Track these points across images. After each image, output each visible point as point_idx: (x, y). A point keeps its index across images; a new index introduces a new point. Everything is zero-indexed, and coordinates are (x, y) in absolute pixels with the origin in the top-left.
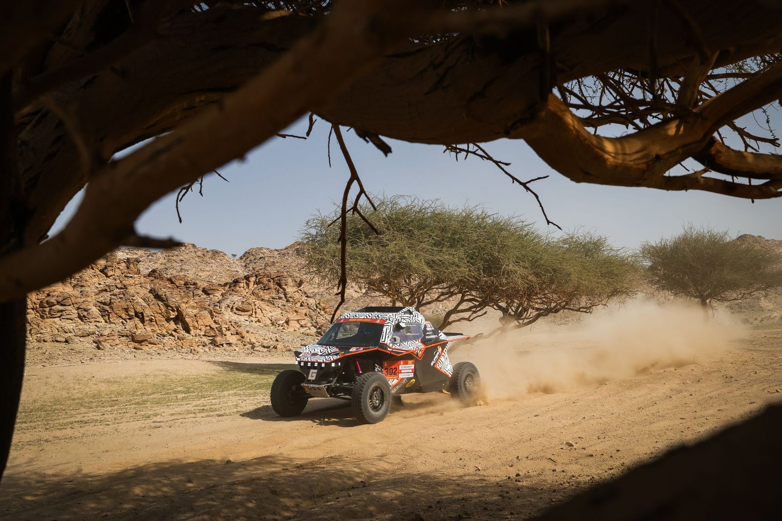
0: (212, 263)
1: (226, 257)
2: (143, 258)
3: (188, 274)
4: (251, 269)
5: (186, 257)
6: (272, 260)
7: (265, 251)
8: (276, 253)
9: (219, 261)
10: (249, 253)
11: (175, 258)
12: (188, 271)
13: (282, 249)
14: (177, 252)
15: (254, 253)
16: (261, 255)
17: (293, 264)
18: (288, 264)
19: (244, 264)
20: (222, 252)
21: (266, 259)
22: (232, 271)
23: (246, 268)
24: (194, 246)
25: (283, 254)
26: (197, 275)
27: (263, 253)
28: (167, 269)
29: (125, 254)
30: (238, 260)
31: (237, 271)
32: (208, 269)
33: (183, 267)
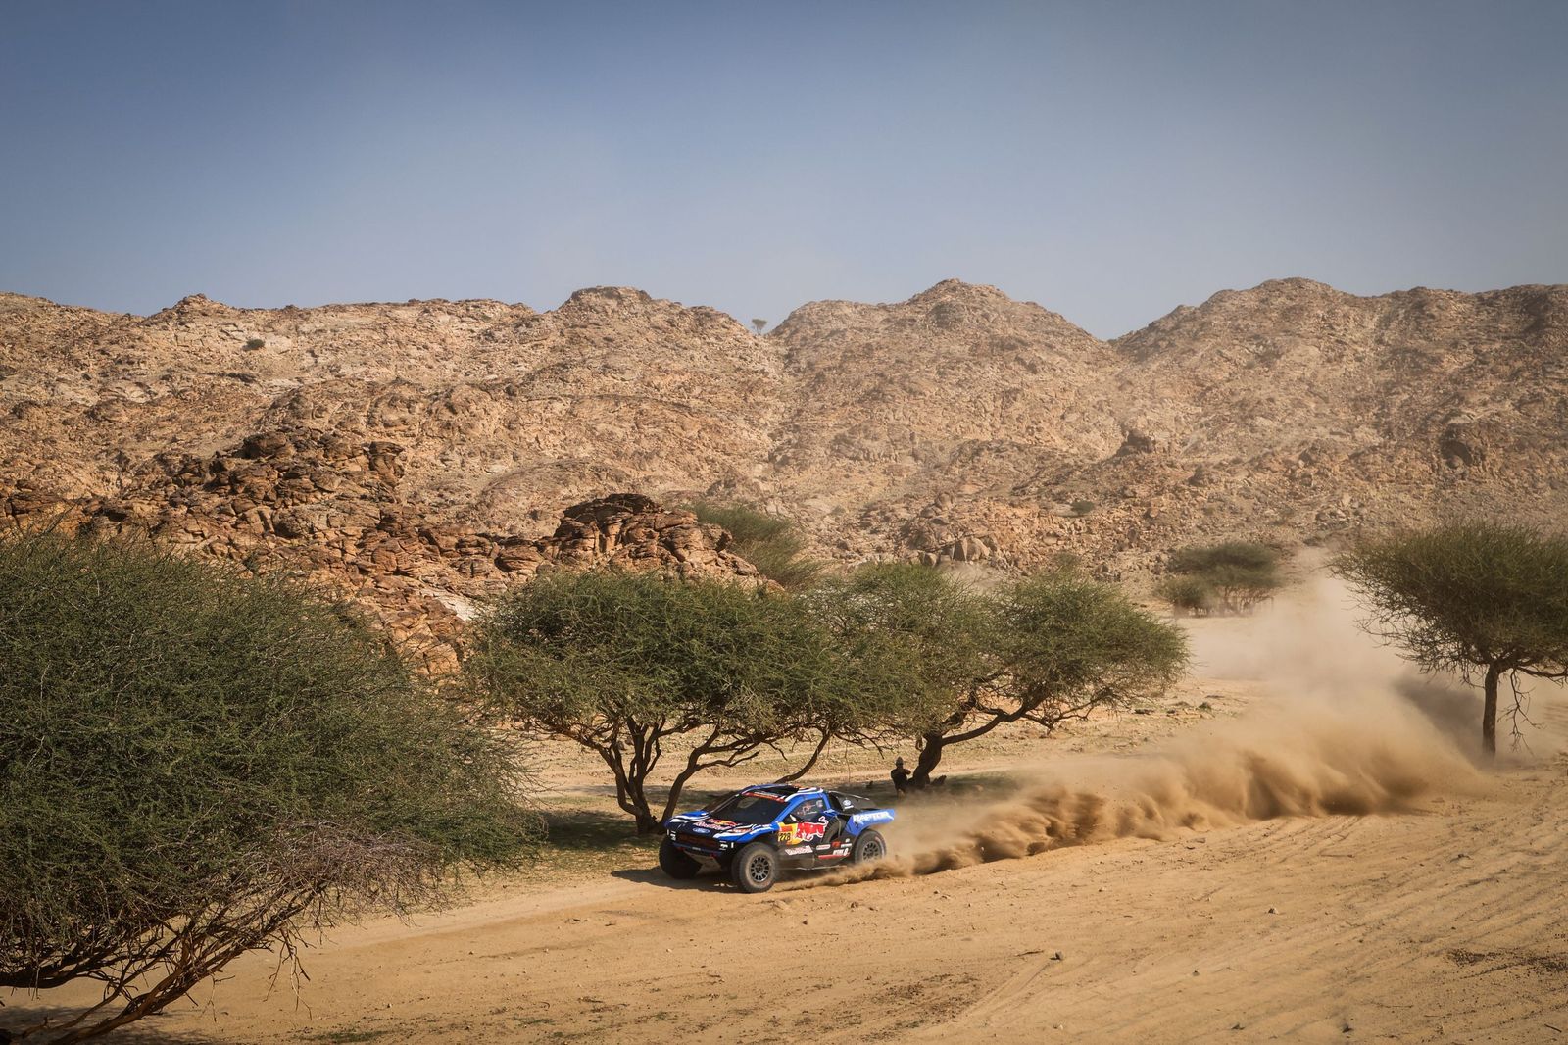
0: (694, 347)
1: (735, 330)
2: (503, 332)
3: (623, 380)
4: (803, 365)
5: (622, 328)
6: (864, 339)
7: (848, 311)
8: (880, 316)
9: (713, 340)
10: (801, 317)
11: (589, 332)
12: (623, 373)
13: (899, 301)
14: (596, 315)
15: (815, 317)
16: (836, 325)
17: (923, 354)
18: (910, 352)
19: (783, 350)
20: (723, 315)
21: (849, 336)
22: (748, 372)
23: (790, 362)
24: (643, 296)
25: (898, 323)
26: (649, 385)
27: (842, 319)
28: (564, 366)
29: (456, 319)
30: (770, 339)
31: (763, 372)
32: (678, 366)
33: (612, 360)
